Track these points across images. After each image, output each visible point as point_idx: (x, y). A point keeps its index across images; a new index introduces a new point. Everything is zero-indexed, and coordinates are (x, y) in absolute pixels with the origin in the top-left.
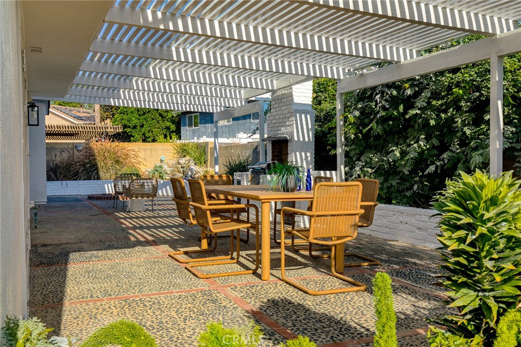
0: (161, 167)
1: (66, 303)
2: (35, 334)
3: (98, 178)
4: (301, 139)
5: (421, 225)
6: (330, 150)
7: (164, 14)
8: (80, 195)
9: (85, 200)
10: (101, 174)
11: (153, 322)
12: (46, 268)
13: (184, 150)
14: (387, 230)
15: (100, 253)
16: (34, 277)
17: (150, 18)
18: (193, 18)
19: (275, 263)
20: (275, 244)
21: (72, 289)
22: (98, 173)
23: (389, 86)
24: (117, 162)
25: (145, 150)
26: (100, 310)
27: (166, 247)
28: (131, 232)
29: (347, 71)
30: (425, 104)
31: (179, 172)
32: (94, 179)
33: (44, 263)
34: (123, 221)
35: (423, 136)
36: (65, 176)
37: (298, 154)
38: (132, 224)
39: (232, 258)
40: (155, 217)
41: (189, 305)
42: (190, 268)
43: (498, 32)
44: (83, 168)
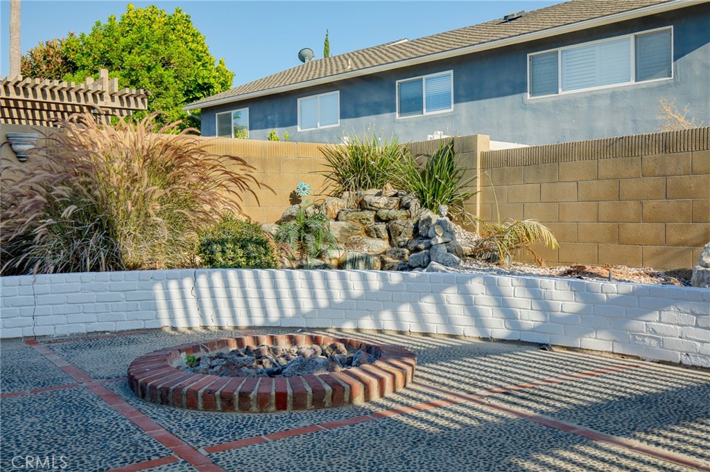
44: (50, 221)
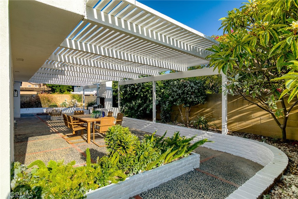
0: (65, 103)
1: (27, 154)
2: (18, 165)
3: (41, 107)
4: (108, 98)
5: (138, 124)
6: (116, 102)
7: (61, 65)
8: (34, 113)
9: (35, 115)
10: (42, 105)
11: (52, 158)
12: (20, 143)
13: (74, 97)
14: (130, 125)
15: (39, 137)
16: (16, 146)
17: (56, 67)
18: (70, 67)
19: (92, 138)
20: (92, 132)
21: (28, 150)
22: (41, 105)
23: (132, 85)
24: (49, 101)
25: (59, 97)
26: (37, 156)
27: (62, 134)
28: (51, 128)
29: (121, 79)
30: (140, 91)
31: (72, 104)
32: (39, 107)
33: (19, 142)
34: (49, 124)
35: (140, 99)
36: (28, 106)
37: (107, 102)
38: (52, 125)
39: (81, 137)
40: (60, 122)
41: (64, 152)
42: (67, 141)
43: (154, 75)
44: (35, 103)
